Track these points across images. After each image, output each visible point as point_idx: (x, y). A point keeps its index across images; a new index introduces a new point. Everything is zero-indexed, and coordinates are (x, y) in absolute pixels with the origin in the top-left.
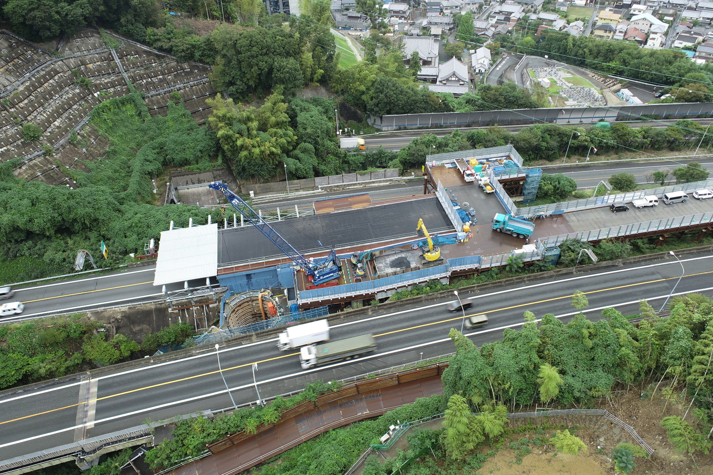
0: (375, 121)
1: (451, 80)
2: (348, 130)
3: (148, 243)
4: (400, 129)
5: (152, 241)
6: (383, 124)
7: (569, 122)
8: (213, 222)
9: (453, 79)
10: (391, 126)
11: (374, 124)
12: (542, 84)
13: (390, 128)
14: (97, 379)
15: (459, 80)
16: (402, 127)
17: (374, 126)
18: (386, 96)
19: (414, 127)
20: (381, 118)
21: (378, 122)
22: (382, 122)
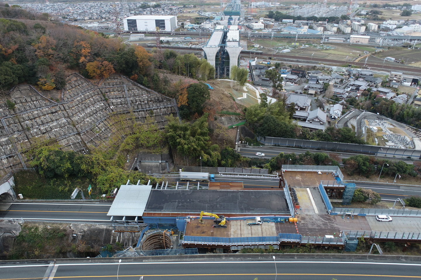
0: (261, 139)
1: (315, 121)
2: (244, 142)
4: (275, 146)
5: (116, 189)
6: (265, 142)
7: (385, 156)
8: (150, 184)
9: (317, 120)
10: (270, 143)
11: (260, 141)
12: (372, 129)
13: (269, 144)
14: (58, 265)
15: (320, 121)
16: (277, 145)
17: (260, 142)
18: (268, 126)
19: (285, 145)
20: (265, 138)
21: (263, 140)
22: (265, 141)
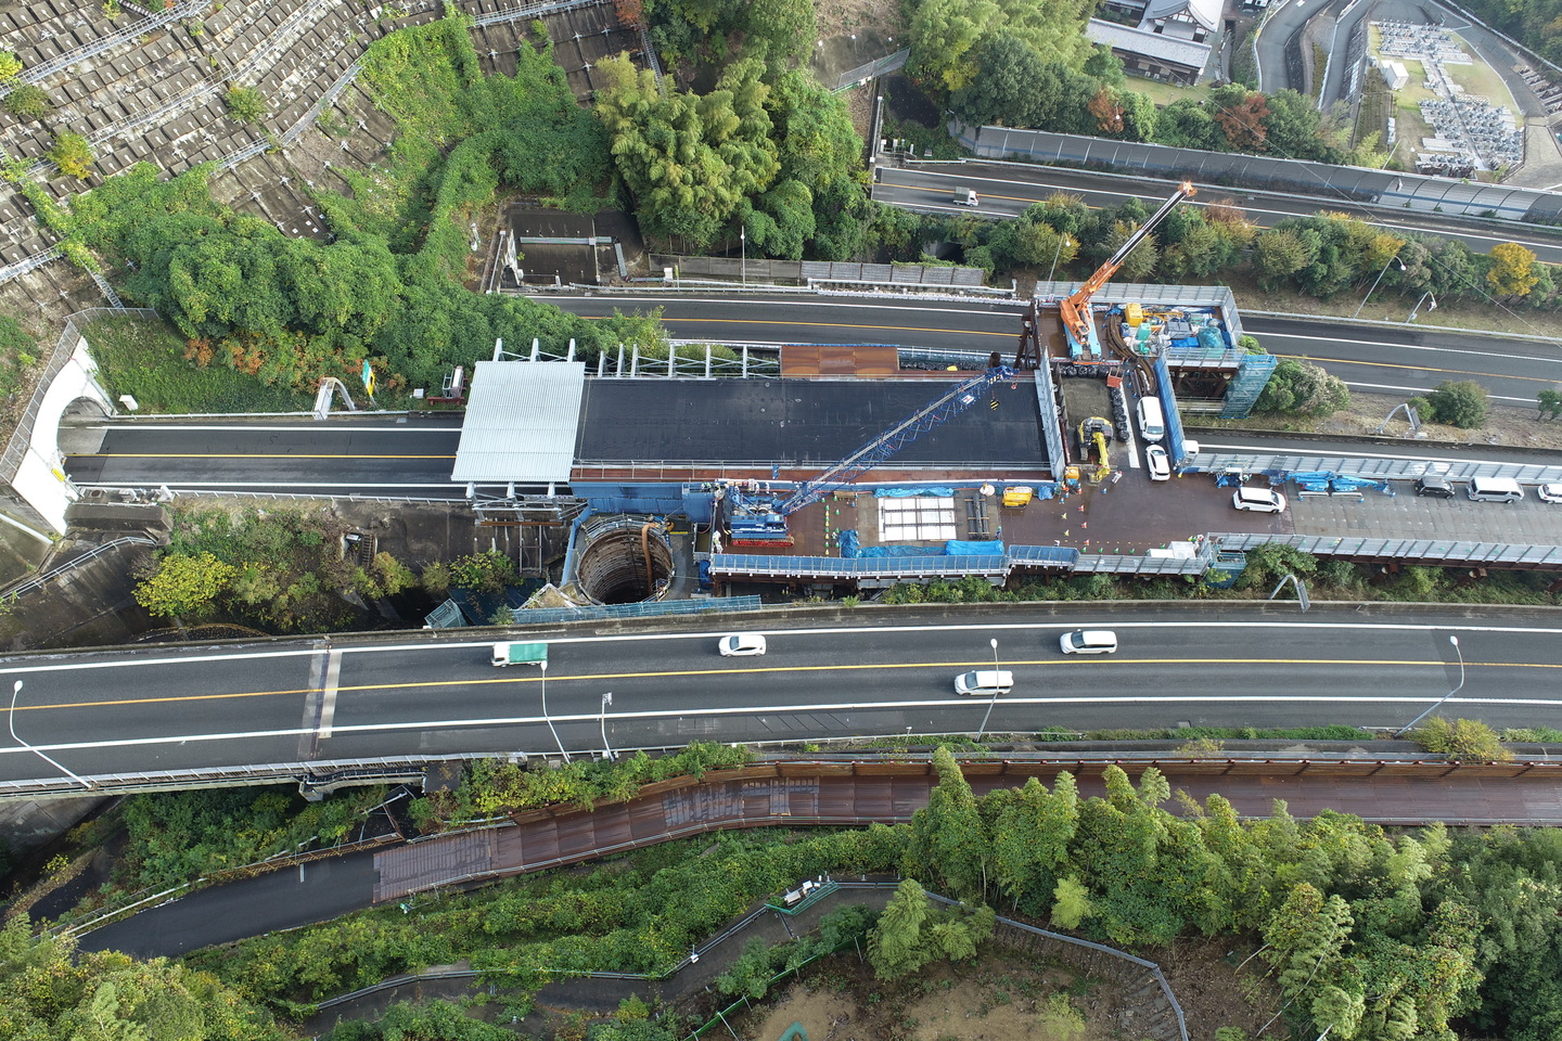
0: (963, 131)
1: (1177, 21)
2: (900, 143)
3: (451, 374)
4: (1015, 158)
5: (458, 372)
6: (979, 142)
7: (1408, 205)
8: (578, 358)
9: (1183, 18)
10: (996, 147)
11: (959, 136)
12: (1388, 76)
13: (993, 152)
14: (341, 651)
15: (1196, 24)
16: (1021, 154)
17: (960, 140)
18: (998, 84)
19: (1048, 158)
20: (978, 129)
21: (970, 133)
22: (977, 138)
